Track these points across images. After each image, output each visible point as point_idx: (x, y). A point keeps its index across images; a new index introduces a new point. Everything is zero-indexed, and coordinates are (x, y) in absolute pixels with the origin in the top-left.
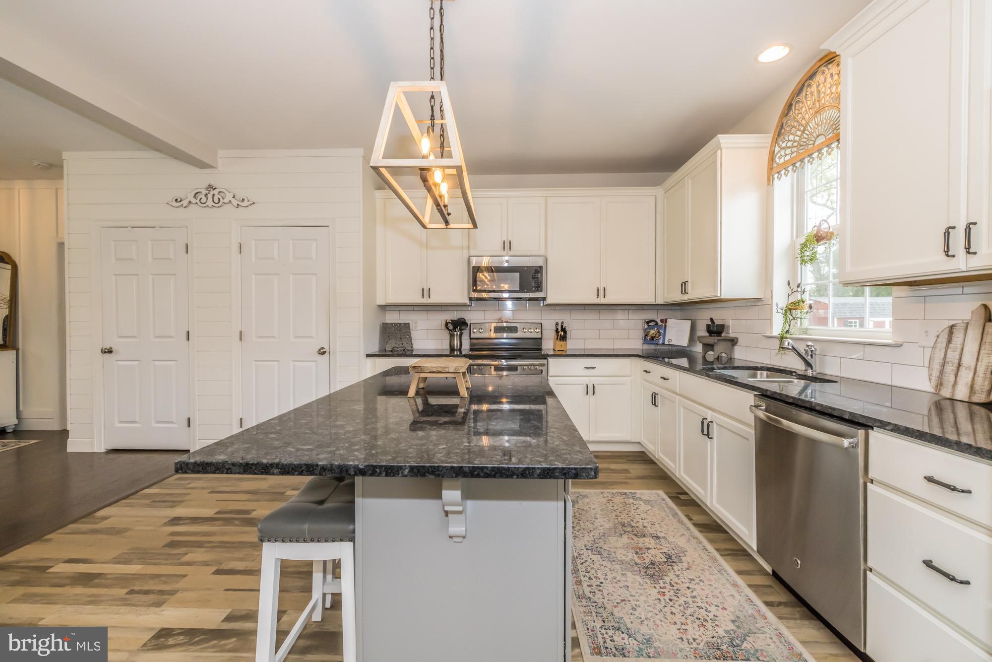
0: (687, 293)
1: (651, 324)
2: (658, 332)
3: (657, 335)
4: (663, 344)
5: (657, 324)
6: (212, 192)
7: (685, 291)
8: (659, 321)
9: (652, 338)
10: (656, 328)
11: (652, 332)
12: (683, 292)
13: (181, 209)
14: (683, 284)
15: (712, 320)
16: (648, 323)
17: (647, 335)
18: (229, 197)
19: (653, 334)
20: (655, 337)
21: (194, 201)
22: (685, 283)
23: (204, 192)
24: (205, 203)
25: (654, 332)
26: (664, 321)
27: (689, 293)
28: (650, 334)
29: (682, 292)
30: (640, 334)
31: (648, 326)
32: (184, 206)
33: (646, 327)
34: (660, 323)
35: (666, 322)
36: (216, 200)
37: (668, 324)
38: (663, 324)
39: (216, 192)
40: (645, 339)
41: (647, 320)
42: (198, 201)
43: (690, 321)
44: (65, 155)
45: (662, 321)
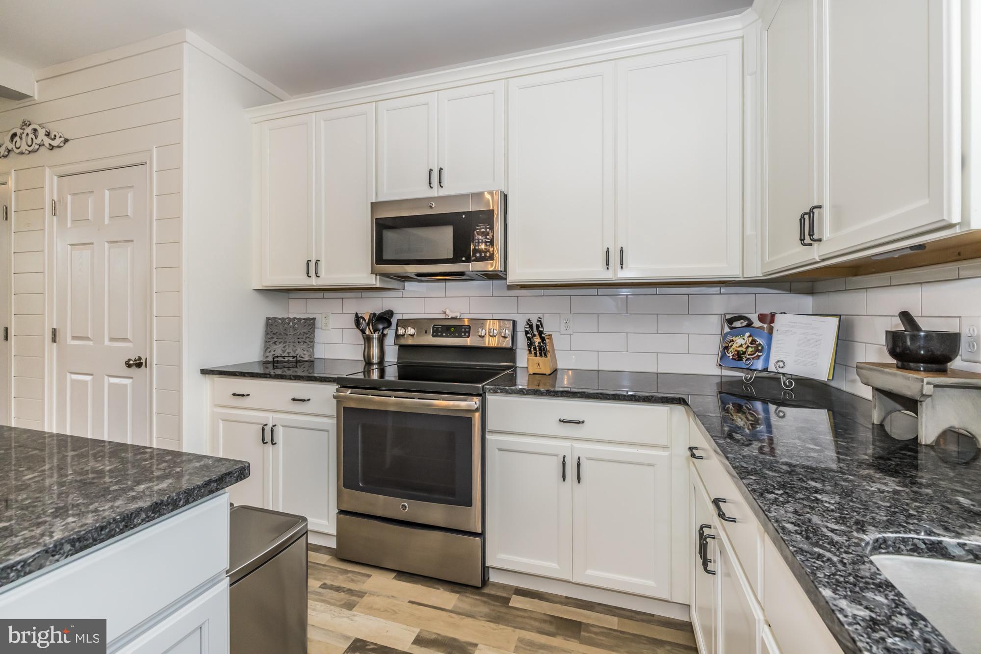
0: (820, 240)
1: (737, 324)
2: (753, 342)
3: (750, 350)
4: (765, 370)
5: (750, 324)
7: (811, 234)
8: (754, 317)
9: (739, 356)
10: (748, 334)
11: (739, 341)
12: (808, 240)
14: (807, 217)
15: (905, 316)
16: (730, 321)
17: (727, 348)
19: (741, 346)
20: (744, 353)
22: (811, 213)
25: (743, 342)
26: (768, 319)
27: (824, 239)
28: (734, 346)
29: (802, 239)
30: (714, 345)
31: (731, 328)
33: (727, 330)
34: (757, 323)
35: (772, 321)
37: (776, 325)
38: (765, 326)
40: (723, 357)
41: (728, 317)
43: (836, 320)
45: (762, 318)
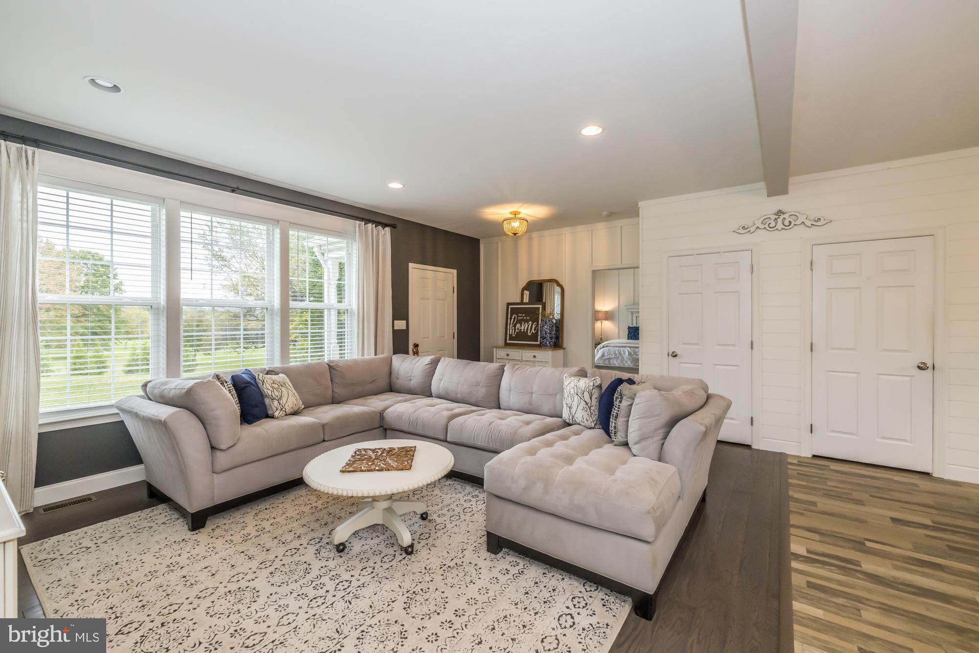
6: (782, 217)
13: (748, 234)
18: (802, 219)
21: (762, 226)
23: (773, 217)
24: (774, 227)
32: (751, 232)
36: (787, 223)
39: (786, 216)
42: (766, 226)
44: (641, 204)
